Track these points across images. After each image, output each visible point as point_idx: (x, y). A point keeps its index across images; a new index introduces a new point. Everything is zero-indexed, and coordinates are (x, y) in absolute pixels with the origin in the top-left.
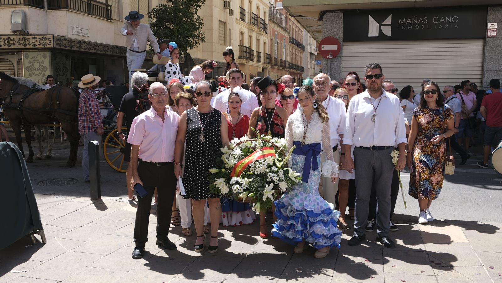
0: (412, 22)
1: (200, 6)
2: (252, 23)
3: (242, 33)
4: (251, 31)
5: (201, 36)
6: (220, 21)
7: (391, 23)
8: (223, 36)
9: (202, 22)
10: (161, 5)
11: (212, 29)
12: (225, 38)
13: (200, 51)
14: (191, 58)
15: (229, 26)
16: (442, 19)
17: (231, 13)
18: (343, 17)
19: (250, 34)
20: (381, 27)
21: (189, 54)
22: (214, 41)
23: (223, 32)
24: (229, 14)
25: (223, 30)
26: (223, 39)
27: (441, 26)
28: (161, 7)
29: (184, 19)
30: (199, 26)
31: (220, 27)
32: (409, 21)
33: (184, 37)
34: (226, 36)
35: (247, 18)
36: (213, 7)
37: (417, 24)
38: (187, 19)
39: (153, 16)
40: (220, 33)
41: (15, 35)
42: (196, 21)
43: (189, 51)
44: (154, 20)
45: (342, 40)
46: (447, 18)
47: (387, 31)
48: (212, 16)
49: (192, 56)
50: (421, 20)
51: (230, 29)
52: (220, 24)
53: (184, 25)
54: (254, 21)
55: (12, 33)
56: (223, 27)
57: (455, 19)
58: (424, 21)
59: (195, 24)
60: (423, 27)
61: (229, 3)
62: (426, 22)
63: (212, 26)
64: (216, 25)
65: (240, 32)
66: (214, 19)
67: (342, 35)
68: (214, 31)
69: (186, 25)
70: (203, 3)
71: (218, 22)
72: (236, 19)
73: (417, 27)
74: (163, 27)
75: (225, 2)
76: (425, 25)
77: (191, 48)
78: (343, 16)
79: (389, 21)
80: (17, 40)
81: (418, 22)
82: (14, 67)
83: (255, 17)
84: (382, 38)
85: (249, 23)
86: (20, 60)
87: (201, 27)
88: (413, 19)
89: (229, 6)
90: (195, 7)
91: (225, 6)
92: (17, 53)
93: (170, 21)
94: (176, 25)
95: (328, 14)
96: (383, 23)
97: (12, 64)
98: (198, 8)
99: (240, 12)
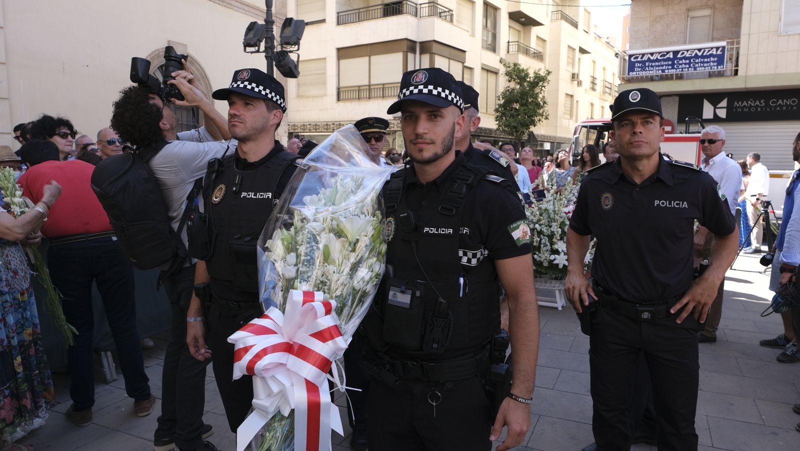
0: (748, 104)
1: (544, 87)
2: (605, 92)
3: (592, 105)
4: (604, 102)
5: (544, 114)
6: (567, 94)
7: (725, 106)
8: (569, 109)
9: (546, 101)
10: (509, 87)
11: (557, 104)
12: (572, 112)
13: (543, 126)
14: (534, 135)
15: (575, 99)
16: (780, 102)
17: (580, 84)
18: (678, 101)
19: (602, 105)
20: (717, 110)
21: (532, 132)
22: (558, 116)
23: (569, 106)
24: (578, 84)
25: (570, 103)
26: (569, 112)
27: (778, 108)
28: (508, 88)
29: (530, 100)
30: (543, 104)
31: (566, 100)
32: (745, 103)
33: (528, 117)
34: (573, 109)
35: (599, 87)
36: (560, 81)
37: (753, 107)
38: (532, 99)
39: (501, 99)
40: (565, 107)
41: (395, 120)
42: (541, 100)
43: (532, 129)
44: (502, 102)
45: (676, 122)
46: (785, 100)
47: (722, 113)
48: (558, 91)
49: (535, 133)
50: (757, 103)
51: (577, 101)
52: (566, 97)
53: (529, 105)
54: (608, 90)
55: (393, 119)
56: (569, 99)
57: (794, 102)
58: (761, 103)
59: (540, 104)
60: (759, 109)
61: (578, 75)
62: (762, 104)
63: (557, 99)
64: (562, 98)
65: (590, 102)
66: (560, 92)
67: (677, 117)
68: (559, 106)
69: (531, 105)
70: (548, 83)
71: (564, 95)
72: (586, 90)
73: (753, 109)
74: (509, 107)
75: (573, 74)
76: (762, 108)
77: (534, 126)
78: (678, 99)
79: (724, 103)
80: (396, 124)
81: (754, 104)
82: (389, 144)
83: (609, 86)
84: (716, 120)
85: (602, 93)
86: (394, 139)
87: (545, 105)
88: (749, 102)
89: (577, 78)
90: (541, 87)
91: (573, 78)
92: (393, 133)
93: (517, 102)
94: (522, 105)
95: (664, 98)
96: (719, 106)
97: (388, 142)
98: (543, 88)
99: (591, 82)
